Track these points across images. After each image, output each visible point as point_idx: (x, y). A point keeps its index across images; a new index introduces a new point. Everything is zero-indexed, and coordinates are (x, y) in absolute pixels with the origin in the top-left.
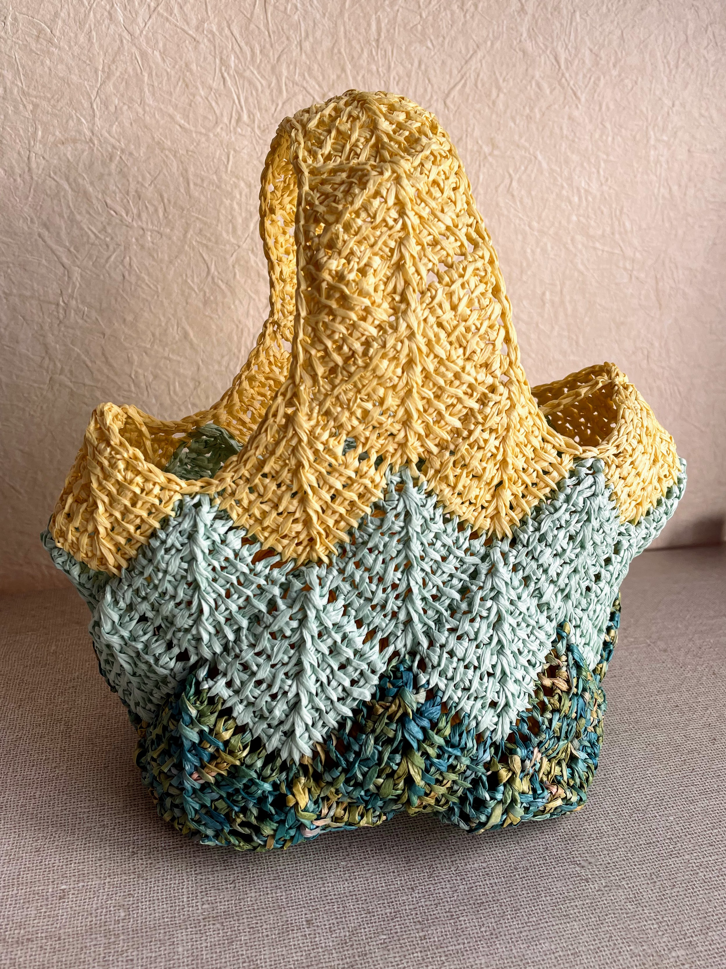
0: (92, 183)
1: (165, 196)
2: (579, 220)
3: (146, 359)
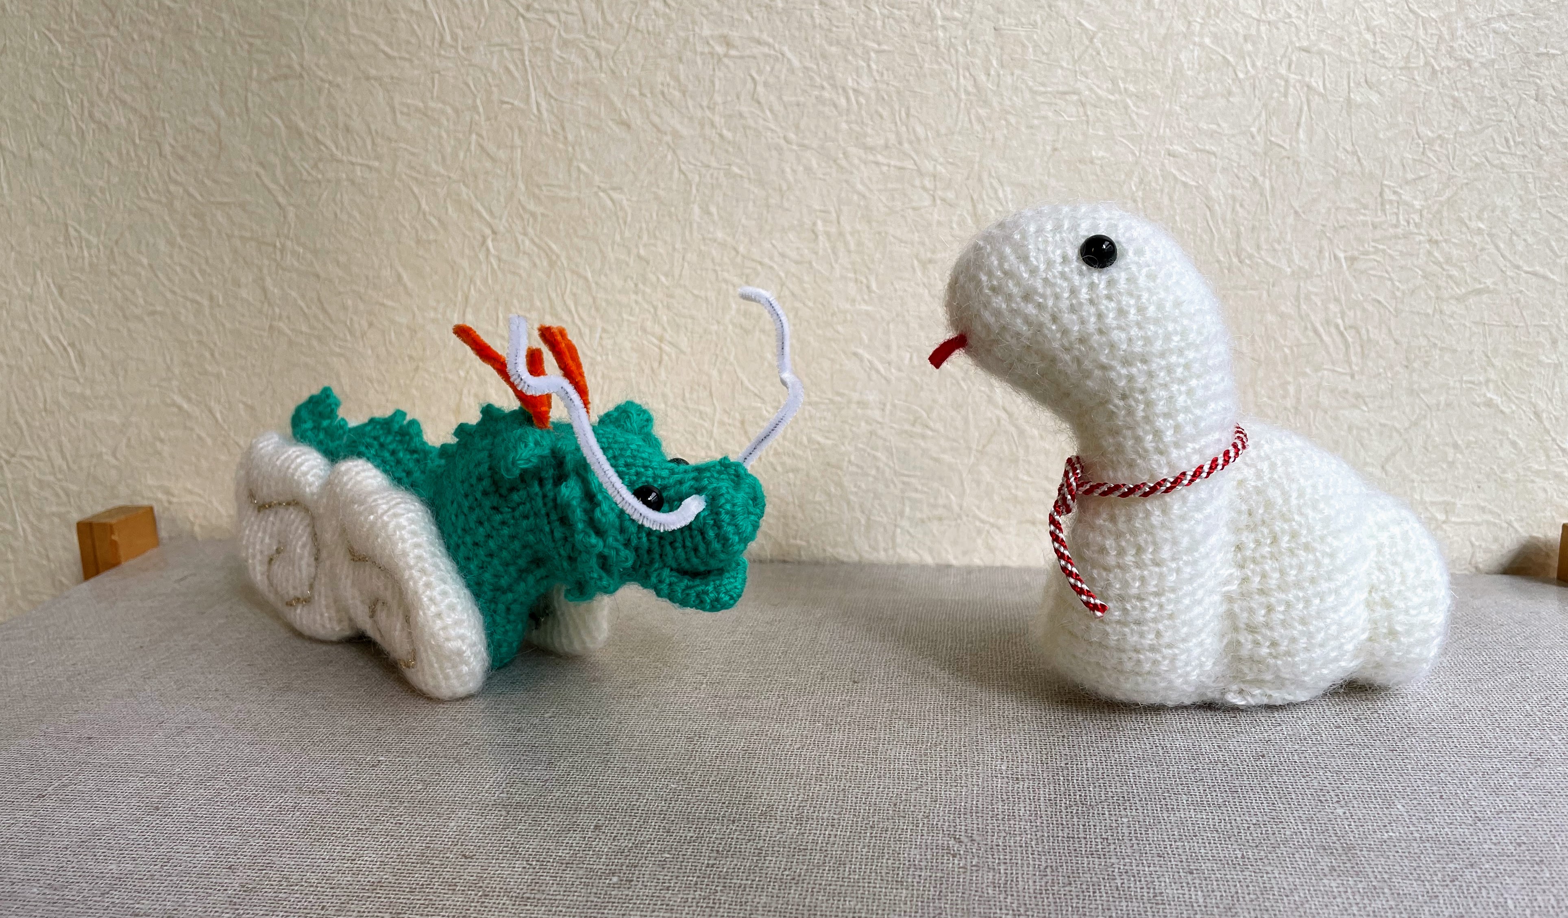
0: (303, 119)
1: (373, 127)
2: (850, 128)
3: (361, 306)
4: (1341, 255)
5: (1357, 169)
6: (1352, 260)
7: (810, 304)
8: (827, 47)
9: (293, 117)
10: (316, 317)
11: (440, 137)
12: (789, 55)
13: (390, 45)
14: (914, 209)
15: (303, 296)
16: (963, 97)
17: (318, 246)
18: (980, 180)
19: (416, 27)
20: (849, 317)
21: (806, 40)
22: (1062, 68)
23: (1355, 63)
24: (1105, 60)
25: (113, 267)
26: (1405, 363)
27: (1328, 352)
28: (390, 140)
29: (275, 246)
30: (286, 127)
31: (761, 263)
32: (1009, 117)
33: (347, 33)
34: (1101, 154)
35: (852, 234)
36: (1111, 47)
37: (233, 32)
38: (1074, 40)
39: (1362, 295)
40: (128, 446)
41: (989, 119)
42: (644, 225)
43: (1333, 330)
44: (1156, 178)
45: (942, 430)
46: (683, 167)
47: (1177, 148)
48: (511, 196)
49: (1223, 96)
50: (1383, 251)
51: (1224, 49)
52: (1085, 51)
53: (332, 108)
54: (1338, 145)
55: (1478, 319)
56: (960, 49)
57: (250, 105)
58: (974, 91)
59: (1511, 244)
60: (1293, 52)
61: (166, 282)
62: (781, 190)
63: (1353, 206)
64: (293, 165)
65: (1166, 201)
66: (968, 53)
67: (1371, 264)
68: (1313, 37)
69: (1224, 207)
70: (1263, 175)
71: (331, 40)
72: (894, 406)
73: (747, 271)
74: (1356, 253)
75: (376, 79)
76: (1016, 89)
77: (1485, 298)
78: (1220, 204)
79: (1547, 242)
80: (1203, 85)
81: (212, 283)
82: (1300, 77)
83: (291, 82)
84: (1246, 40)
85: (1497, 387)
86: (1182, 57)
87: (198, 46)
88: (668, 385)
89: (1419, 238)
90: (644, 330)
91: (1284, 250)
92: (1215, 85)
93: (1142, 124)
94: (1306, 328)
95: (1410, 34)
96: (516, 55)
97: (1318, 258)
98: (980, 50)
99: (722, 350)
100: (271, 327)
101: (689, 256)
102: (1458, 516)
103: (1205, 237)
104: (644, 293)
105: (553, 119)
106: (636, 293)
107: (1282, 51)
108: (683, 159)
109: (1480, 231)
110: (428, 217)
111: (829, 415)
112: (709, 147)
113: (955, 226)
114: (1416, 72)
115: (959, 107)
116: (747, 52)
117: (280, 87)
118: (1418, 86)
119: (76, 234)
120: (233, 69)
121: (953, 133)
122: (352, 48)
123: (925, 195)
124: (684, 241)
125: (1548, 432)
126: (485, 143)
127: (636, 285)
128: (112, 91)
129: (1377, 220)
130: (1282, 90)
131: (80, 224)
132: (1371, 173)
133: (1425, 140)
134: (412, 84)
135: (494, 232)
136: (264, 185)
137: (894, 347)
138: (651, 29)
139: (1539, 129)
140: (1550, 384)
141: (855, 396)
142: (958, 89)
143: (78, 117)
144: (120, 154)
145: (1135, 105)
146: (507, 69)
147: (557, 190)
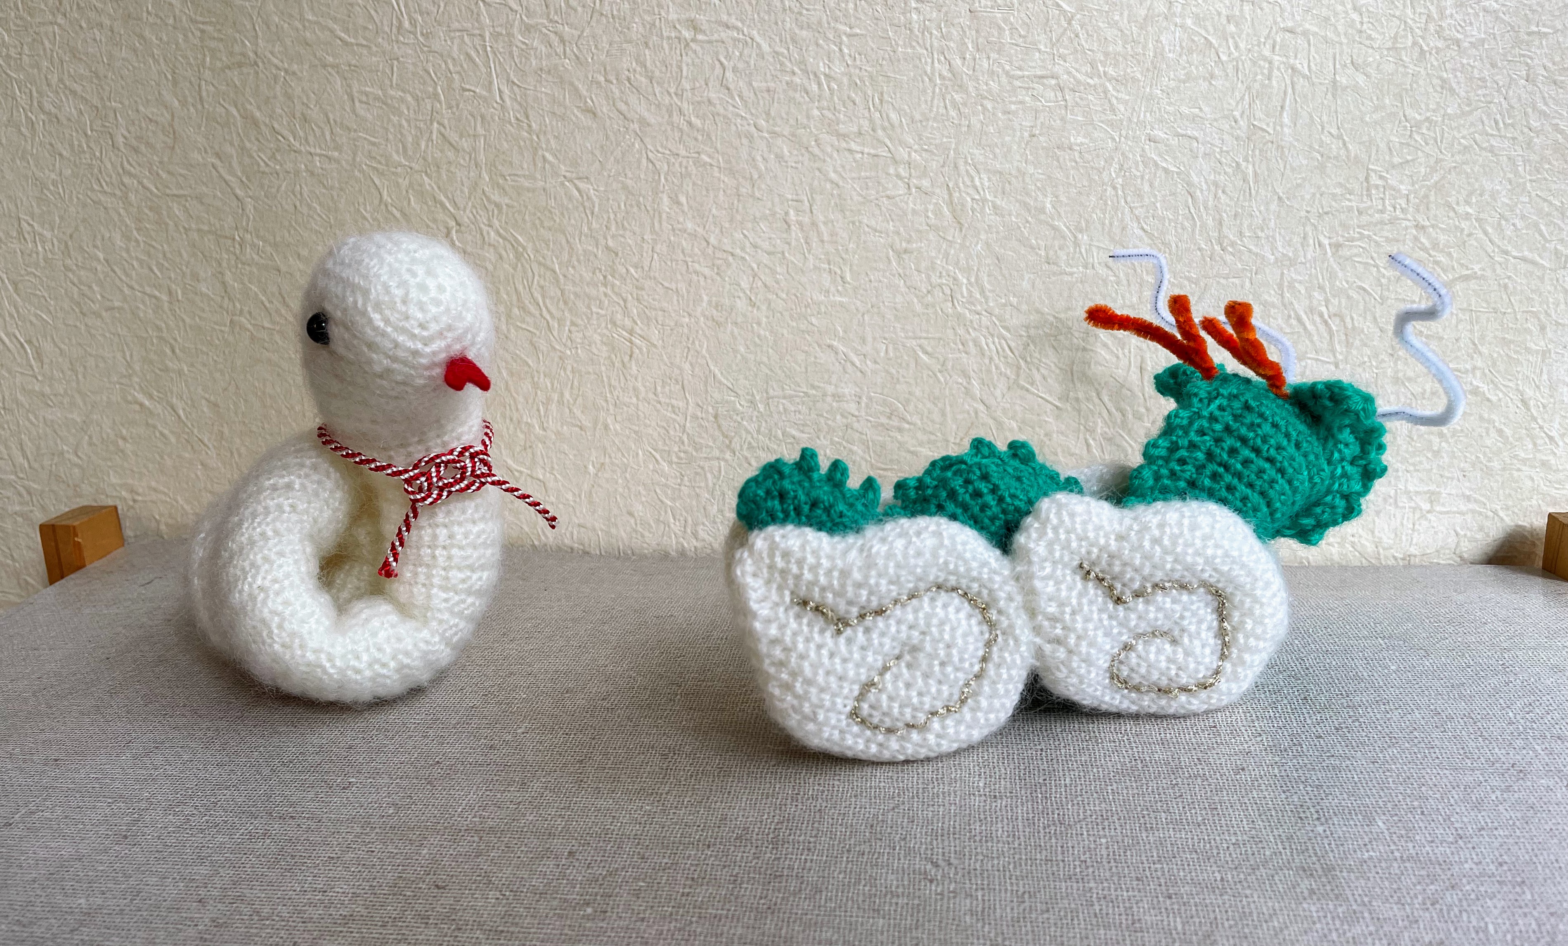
4: (1326, 242)
5: (1343, 152)
6: (1337, 246)
7: (784, 296)
8: (797, 31)
9: (248, 107)
10: (277, 311)
11: (400, 125)
12: (758, 38)
13: (347, 31)
14: (888, 197)
15: (264, 292)
16: (938, 81)
17: (278, 239)
18: (956, 167)
19: (373, 12)
20: (823, 309)
21: (776, 23)
22: (1039, 51)
23: (1341, 44)
24: (1084, 43)
25: (68, 262)
26: (1390, 351)
27: (1312, 341)
28: (349, 129)
29: (234, 239)
30: (241, 115)
31: (732, 255)
32: (985, 102)
33: (302, 19)
34: (1080, 140)
35: (825, 223)
36: (1090, 28)
37: (184, 18)
38: (1052, 22)
39: (1347, 282)
40: (91, 444)
41: (965, 104)
42: (612, 216)
43: (1318, 319)
44: (1137, 163)
45: (919, 422)
46: (650, 154)
47: (1159, 134)
48: (475, 186)
49: (1205, 79)
50: (1369, 237)
51: (1207, 31)
52: (1063, 34)
53: (289, 97)
54: (1323, 129)
55: (1465, 305)
56: (935, 32)
57: (204, 94)
58: (950, 75)
59: (1499, 228)
60: (1277, 33)
61: (124, 278)
62: (751, 179)
63: (1338, 191)
64: (251, 157)
65: (1147, 188)
66: (943, 37)
67: (1355, 251)
68: (1298, 18)
69: (1206, 193)
70: (1246, 160)
71: (286, 25)
72: (870, 399)
73: (720, 262)
74: (1341, 239)
75: (333, 67)
76: (992, 73)
77: (1473, 284)
78: (1202, 191)
79: (1536, 225)
80: (1185, 68)
81: (170, 278)
82: (1284, 60)
83: (245, 70)
84: (1229, 22)
85: (1484, 374)
86: (1163, 39)
87: (147, 33)
88: (640, 379)
89: (1405, 223)
90: (614, 324)
91: (1267, 237)
92: (1197, 68)
93: (1123, 109)
94: (1289, 316)
95: (1398, 13)
96: (477, 41)
97: (1303, 246)
98: (955, 33)
99: (693, 342)
100: (231, 321)
101: (658, 248)
102: (1443, 505)
103: (1186, 223)
104: (613, 286)
105: (517, 107)
106: (605, 286)
107: (1265, 33)
108: (649, 147)
109: (1467, 216)
110: (390, 208)
111: (804, 409)
112: (677, 135)
113: (930, 214)
114: (1403, 53)
115: (934, 92)
116: (716, 37)
117: (235, 76)
118: (1405, 67)
119: (29, 229)
120: (185, 57)
121: (928, 120)
122: (308, 34)
123: (899, 182)
124: (653, 231)
125: (1535, 419)
126: (447, 133)
127: (605, 277)
128: (61, 80)
129: (1362, 205)
130: (1266, 71)
131: (33, 220)
132: (1356, 157)
133: (1413, 122)
134: (371, 71)
135: (458, 224)
136: (221, 176)
137: (869, 339)
138: (615, 13)
139: (1530, 110)
140: (1538, 371)
141: (830, 389)
142: (933, 74)
143: (27, 107)
144: (72, 146)
145: (1114, 88)
146: (468, 55)
147: (522, 180)
